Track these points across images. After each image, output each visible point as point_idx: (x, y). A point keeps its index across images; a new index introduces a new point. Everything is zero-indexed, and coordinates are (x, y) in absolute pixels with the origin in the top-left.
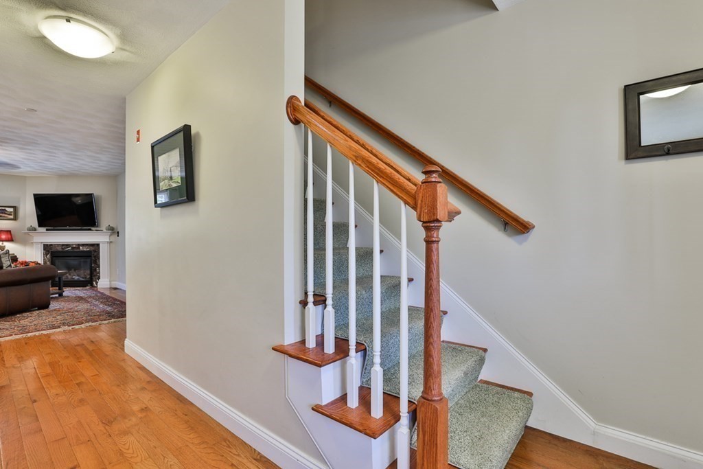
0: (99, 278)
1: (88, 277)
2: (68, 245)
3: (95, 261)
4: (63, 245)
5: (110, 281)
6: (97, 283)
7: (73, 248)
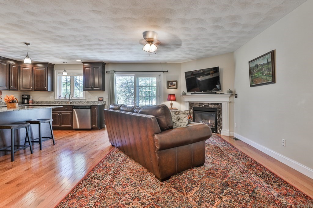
0: (221, 128)
1: (214, 125)
2: (202, 104)
3: (219, 115)
4: (200, 103)
5: (230, 132)
6: (220, 131)
7: (205, 106)
